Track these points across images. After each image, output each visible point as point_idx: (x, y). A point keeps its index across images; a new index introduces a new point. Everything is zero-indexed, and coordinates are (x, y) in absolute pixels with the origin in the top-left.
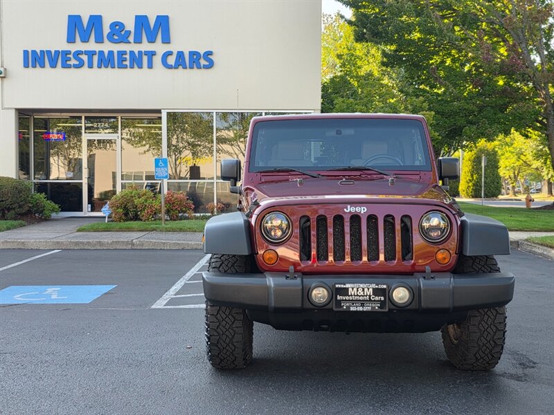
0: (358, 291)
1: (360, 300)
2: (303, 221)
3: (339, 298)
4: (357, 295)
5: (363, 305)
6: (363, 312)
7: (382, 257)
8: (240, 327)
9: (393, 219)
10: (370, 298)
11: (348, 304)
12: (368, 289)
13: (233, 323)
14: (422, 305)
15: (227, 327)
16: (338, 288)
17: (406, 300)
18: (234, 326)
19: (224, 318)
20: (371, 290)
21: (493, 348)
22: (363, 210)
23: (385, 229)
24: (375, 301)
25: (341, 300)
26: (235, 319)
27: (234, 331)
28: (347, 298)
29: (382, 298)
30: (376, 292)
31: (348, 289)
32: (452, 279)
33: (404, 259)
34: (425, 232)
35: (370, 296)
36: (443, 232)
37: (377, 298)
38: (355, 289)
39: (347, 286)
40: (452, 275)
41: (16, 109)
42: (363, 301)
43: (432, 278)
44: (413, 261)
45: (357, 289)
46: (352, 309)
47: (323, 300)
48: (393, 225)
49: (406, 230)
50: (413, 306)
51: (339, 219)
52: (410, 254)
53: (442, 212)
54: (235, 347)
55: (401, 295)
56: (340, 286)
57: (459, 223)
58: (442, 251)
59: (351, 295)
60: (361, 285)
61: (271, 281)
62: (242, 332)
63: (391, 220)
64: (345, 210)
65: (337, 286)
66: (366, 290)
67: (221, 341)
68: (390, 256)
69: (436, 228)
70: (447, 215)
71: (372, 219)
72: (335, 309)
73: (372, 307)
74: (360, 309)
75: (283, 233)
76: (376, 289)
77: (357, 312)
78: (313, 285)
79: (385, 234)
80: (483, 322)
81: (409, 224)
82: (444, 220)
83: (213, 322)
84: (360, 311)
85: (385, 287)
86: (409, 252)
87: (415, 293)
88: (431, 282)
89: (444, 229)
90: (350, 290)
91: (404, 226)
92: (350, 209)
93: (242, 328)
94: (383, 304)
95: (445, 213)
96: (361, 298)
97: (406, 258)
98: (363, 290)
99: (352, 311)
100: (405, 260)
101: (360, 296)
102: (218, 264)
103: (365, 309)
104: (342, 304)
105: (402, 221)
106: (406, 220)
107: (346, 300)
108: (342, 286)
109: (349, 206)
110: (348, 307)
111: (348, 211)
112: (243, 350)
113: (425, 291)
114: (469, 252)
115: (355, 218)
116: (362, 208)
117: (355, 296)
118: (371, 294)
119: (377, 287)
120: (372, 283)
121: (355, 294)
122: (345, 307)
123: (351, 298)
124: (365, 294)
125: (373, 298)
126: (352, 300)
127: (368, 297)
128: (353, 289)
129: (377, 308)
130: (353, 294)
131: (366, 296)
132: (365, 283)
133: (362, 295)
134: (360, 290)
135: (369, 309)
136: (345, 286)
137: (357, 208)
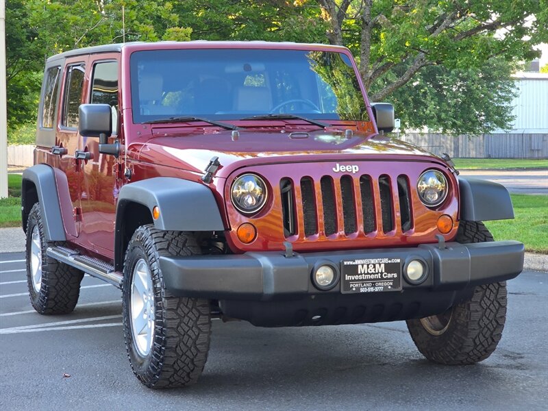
0: (368, 268)
1: (371, 280)
3: (348, 277)
4: (368, 274)
5: (374, 285)
6: (374, 293)
9: (389, 179)
10: (381, 276)
11: (357, 285)
12: (380, 264)
13: (198, 319)
14: (441, 280)
16: (347, 265)
17: (419, 276)
18: (198, 323)
19: (186, 312)
20: (383, 266)
22: (353, 169)
24: (387, 279)
25: (349, 281)
26: (200, 314)
27: (199, 329)
28: (356, 277)
29: (395, 275)
30: (389, 268)
31: (357, 266)
32: (467, 248)
33: (404, 228)
35: (382, 273)
36: (441, 195)
37: (390, 276)
38: (365, 266)
39: (357, 262)
42: (374, 279)
43: (446, 248)
45: (368, 265)
46: (362, 290)
47: (328, 282)
50: (428, 284)
52: (409, 223)
53: (439, 170)
55: (414, 270)
56: (348, 263)
58: (442, 218)
59: (361, 274)
60: (373, 261)
61: (265, 261)
64: (334, 169)
65: (345, 263)
66: (377, 266)
70: (445, 174)
72: (343, 292)
73: (384, 286)
74: (372, 289)
75: (258, 199)
76: (388, 264)
77: (367, 293)
78: (317, 264)
80: (485, 298)
82: (441, 180)
84: (371, 293)
85: (399, 261)
87: (432, 268)
88: (446, 252)
89: (442, 190)
90: (360, 267)
92: (339, 169)
94: (396, 282)
95: (442, 171)
96: (372, 277)
97: (406, 226)
98: (374, 267)
99: (363, 293)
101: (371, 274)
103: (377, 289)
104: (351, 286)
107: (355, 280)
108: (351, 263)
109: (338, 165)
110: (358, 289)
111: (338, 170)
113: (444, 262)
115: (346, 179)
116: (354, 167)
117: (365, 274)
118: (383, 271)
119: (390, 262)
120: (384, 258)
121: (366, 272)
122: (354, 289)
123: (360, 277)
124: (377, 272)
125: (385, 275)
126: (362, 280)
127: (379, 274)
128: (363, 265)
129: (389, 287)
130: (363, 272)
131: (378, 273)
132: (377, 258)
133: (372, 273)
134: (371, 267)
135: (381, 289)
136: (354, 263)
137: (347, 167)
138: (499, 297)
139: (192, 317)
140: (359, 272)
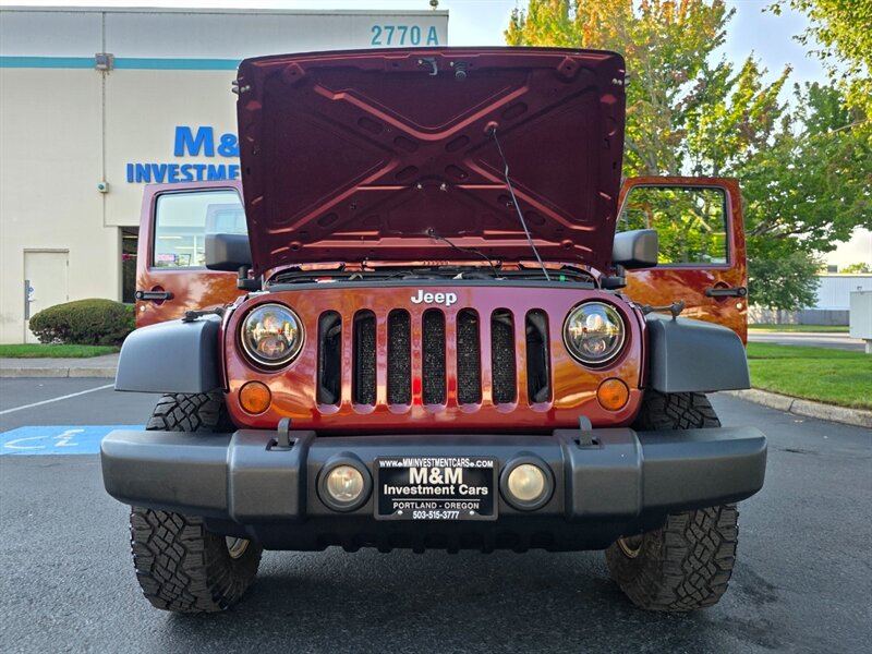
0: (429, 474)
1: (435, 496)
2: (328, 321)
3: (388, 490)
4: (429, 485)
5: (441, 507)
6: (441, 521)
7: (487, 395)
8: (197, 539)
9: (511, 317)
10: (456, 490)
11: (407, 505)
12: (454, 469)
13: (181, 531)
14: (575, 507)
15: (169, 538)
16: (386, 469)
17: (537, 493)
18: (183, 537)
19: (162, 520)
20: (459, 471)
21: (713, 577)
22: (448, 299)
23: (493, 339)
24: (468, 496)
25: (392, 496)
27: (184, 547)
28: (406, 490)
29: (485, 491)
30: (473, 475)
31: (408, 469)
32: (639, 444)
33: (532, 399)
34: (574, 346)
35: (457, 486)
36: (611, 344)
37: (473, 491)
38: (424, 471)
39: (406, 463)
40: (635, 434)
41: (120, 227)
42: (441, 496)
43: (595, 443)
44: (551, 404)
45: (429, 469)
46: (417, 515)
47: (351, 497)
48: (511, 330)
49: (537, 341)
50: (554, 508)
51: (399, 317)
52: (546, 389)
53: (609, 303)
54: (190, 579)
55: (526, 481)
56: (389, 464)
57: (644, 326)
58: (609, 382)
59: (416, 485)
60: (438, 462)
61: (233, 453)
62: (202, 549)
63: (507, 321)
64: (413, 299)
65: (382, 464)
66: (448, 471)
67: (159, 568)
68: (504, 394)
69: (597, 335)
70: (619, 309)
71: (467, 317)
72: (378, 517)
73: (461, 510)
74: (436, 515)
75: (287, 347)
76: (470, 468)
77: (427, 521)
78: (330, 462)
79: (493, 349)
80: (693, 526)
81: (542, 327)
82: (611, 320)
83: (140, 529)
84: (434, 521)
85: (490, 464)
86: (543, 386)
87: (559, 479)
88: (594, 452)
89: (614, 337)
90: (413, 471)
91: (532, 333)
92: (423, 298)
93: (201, 541)
94: (485, 504)
95: (615, 305)
96: (438, 491)
97: (539, 396)
98: (442, 473)
99: (417, 520)
100: (535, 401)
101: (434, 486)
102: (166, 408)
103: (446, 515)
104: (395, 505)
105: (528, 322)
106: (537, 320)
107: (402, 495)
108: (395, 464)
109: (420, 292)
110: (409, 512)
111: (420, 300)
112: (208, 584)
113: (580, 474)
114: (667, 384)
115: (434, 315)
116: (448, 296)
117: (423, 485)
118: (460, 482)
119: (472, 465)
120: (461, 457)
121: (425, 482)
122: (400, 512)
123: (414, 491)
124: (447, 482)
125: (464, 489)
126: (417, 496)
127: (452, 488)
128: (418, 469)
129: (472, 513)
130: (418, 482)
131: (449, 486)
132: (446, 457)
133: (438, 485)
134: (435, 473)
135: (455, 514)
136: (400, 464)
137: (437, 296)
138: (720, 524)
139: (172, 527)
140: (412, 482)
